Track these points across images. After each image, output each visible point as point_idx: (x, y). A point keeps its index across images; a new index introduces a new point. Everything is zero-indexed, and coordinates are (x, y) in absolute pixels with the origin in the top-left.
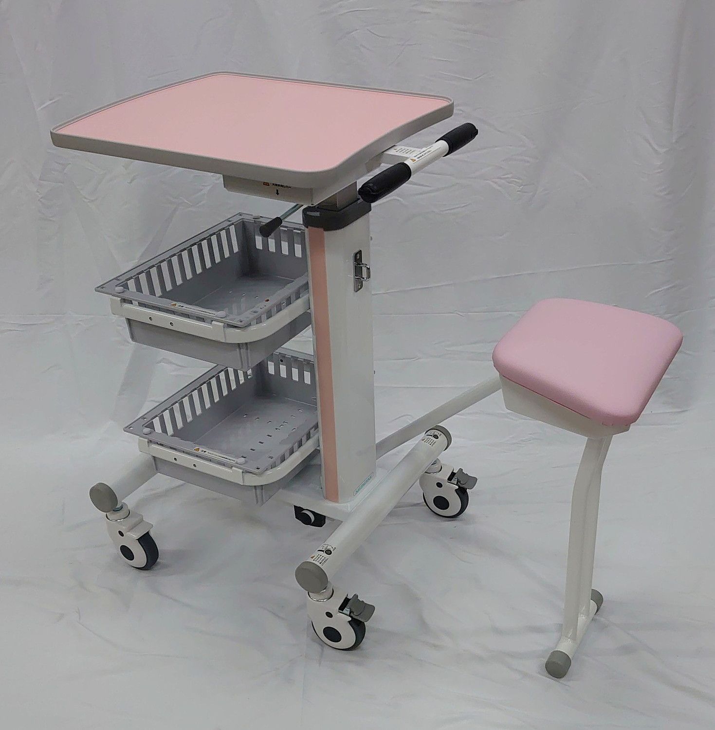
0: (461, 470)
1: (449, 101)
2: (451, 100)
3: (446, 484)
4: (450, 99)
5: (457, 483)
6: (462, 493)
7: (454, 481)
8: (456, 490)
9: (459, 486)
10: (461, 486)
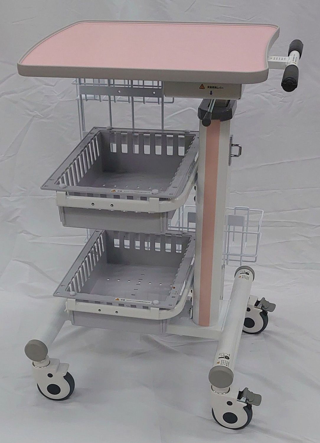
0: (264, 298)
1: (277, 27)
2: (278, 27)
3: (253, 308)
4: (276, 26)
5: (262, 307)
6: (264, 314)
7: (260, 306)
8: (260, 313)
9: (263, 310)
10: (264, 309)
